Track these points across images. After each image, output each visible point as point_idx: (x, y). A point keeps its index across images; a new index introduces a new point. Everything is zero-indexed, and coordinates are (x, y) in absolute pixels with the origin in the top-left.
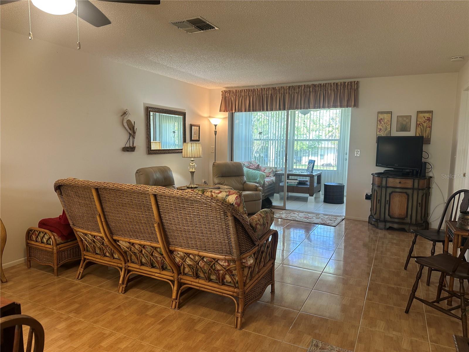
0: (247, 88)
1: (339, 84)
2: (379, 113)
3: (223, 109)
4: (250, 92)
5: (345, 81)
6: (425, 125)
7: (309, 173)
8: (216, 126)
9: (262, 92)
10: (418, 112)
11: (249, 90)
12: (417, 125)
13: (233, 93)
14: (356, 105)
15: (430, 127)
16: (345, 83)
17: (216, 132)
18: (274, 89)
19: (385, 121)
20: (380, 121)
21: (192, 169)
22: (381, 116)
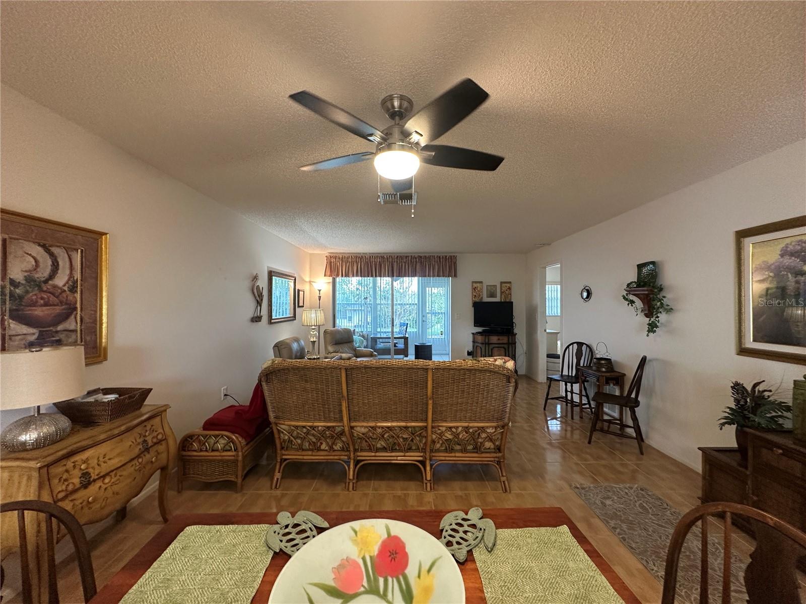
0: (355, 255)
1: (441, 257)
2: (473, 282)
3: (328, 273)
4: (357, 259)
5: (446, 255)
6: (507, 292)
7: (402, 336)
8: (320, 291)
9: (370, 260)
10: (502, 283)
11: (356, 257)
12: (502, 293)
13: (339, 258)
14: (455, 276)
15: (511, 294)
16: (446, 256)
17: (320, 297)
18: (383, 257)
19: (479, 289)
20: (475, 289)
21: (313, 338)
22: (475, 285)
